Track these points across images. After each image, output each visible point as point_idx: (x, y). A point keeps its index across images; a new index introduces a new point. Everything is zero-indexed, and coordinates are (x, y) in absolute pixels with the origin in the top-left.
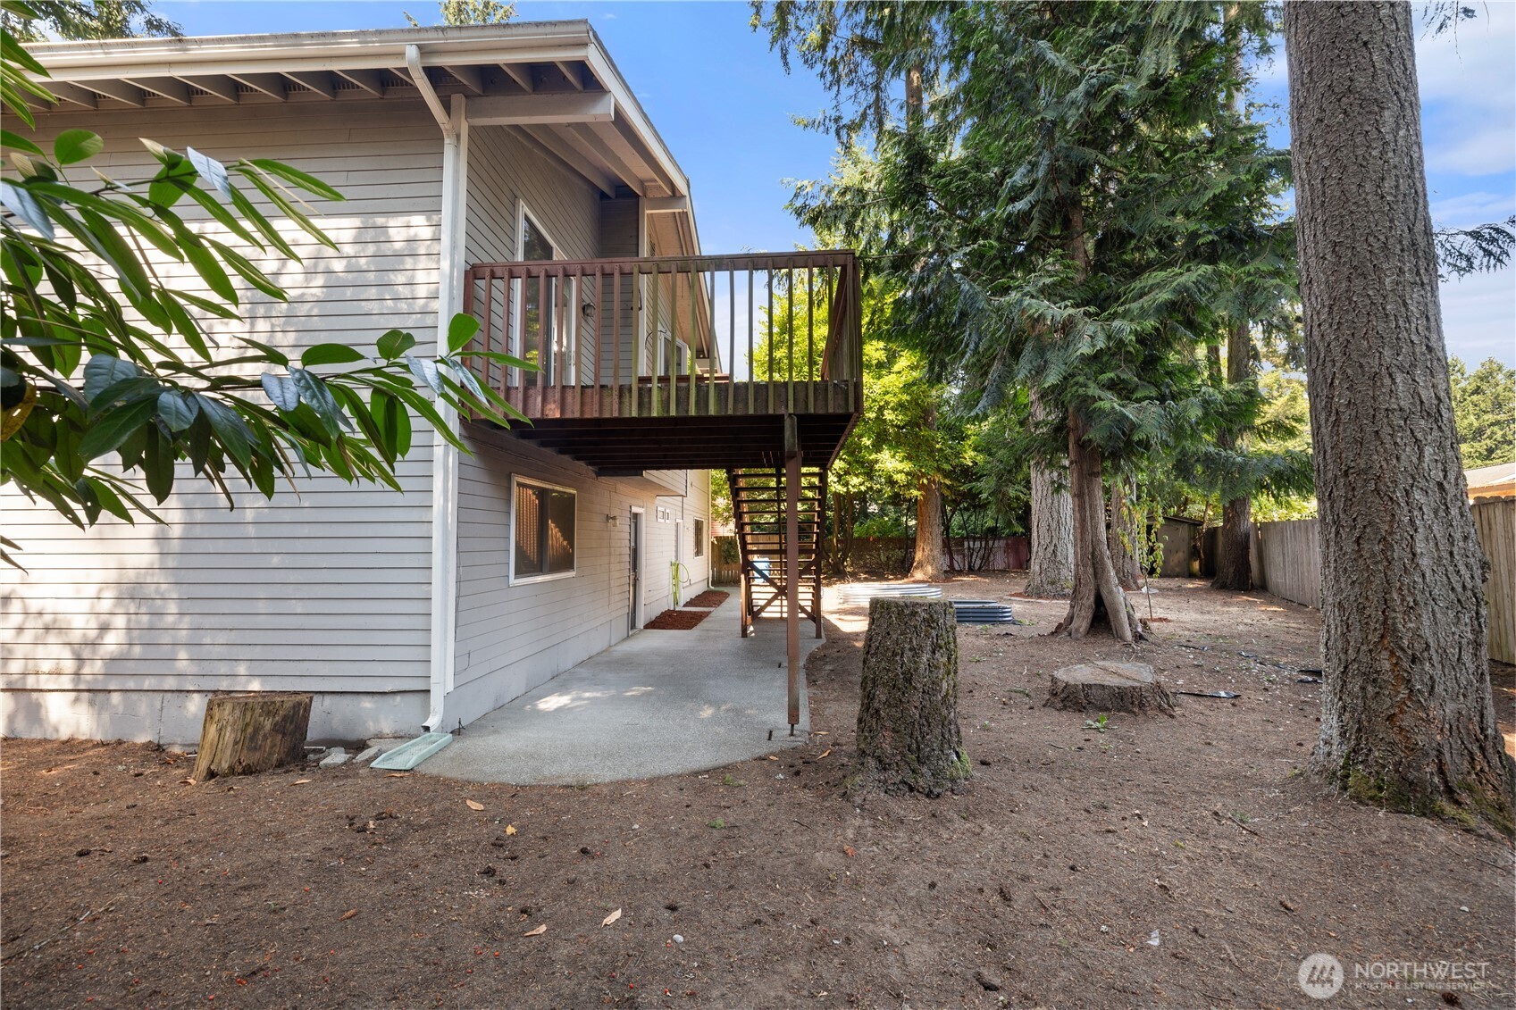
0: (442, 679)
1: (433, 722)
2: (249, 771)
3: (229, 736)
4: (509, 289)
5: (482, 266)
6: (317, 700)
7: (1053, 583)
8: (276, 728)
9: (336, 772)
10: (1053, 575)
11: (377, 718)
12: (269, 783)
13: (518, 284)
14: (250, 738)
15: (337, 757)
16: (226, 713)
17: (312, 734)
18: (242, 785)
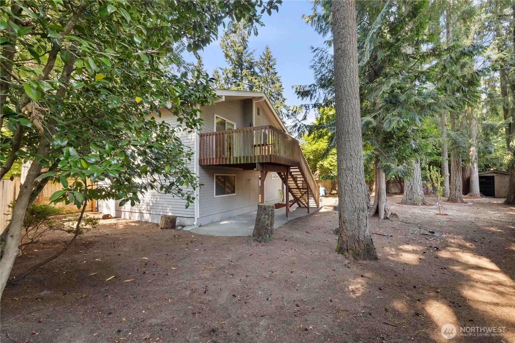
0: (197, 215)
1: (195, 223)
2: (166, 228)
3: (164, 222)
4: (213, 137)
5: (208, 133)
6: (177, 218)
7: (410, 199)
8: (170, 222)
9: (179, 230)
10: (411, 196)
11: (188, 222)
12: (169, 230)
13: (214, 136)
14: (166, 223)
15: (180, 228)
16: (163, 218)
17: (177, 224)
18: (165, 230)
